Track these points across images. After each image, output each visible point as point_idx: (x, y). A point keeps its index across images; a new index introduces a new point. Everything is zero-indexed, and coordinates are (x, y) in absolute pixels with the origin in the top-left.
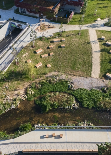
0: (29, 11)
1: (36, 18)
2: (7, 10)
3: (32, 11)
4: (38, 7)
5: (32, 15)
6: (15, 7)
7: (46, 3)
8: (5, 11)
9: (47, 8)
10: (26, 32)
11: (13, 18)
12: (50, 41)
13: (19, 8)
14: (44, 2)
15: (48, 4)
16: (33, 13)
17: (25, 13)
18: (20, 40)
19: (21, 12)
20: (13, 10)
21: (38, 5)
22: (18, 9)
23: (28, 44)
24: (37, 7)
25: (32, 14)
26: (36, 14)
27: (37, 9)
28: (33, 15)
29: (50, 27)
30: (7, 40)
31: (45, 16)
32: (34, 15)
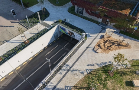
0: (88, 13)
1: (98, 23)
2: (59, 7)
3: (93, 13)
4: (106, 9)
5: (91, 18)
6: (70, 4)
7: (118, 3)
8: (56, 8)
9: (119, 12)
10: (79, 48)
11: (64, 19)
12: (124, 81)
13: (76, 7)
14: (114, 3)
15: (120, 5)
16: (94, 16)
17: (82, 14)
18: (67, 65)
19: (77, 12)
20: (68, 8)
21: (105, 5)
22: (73, 7)
23: (81, 80)
24: (104, 9)
25: (91, 16)
26: (98, 18)
27: (103, 12)
28: (93, 19)
29: (121, 45)
30: (49, 52)
31: (113, 23)
32: (95, 18)
